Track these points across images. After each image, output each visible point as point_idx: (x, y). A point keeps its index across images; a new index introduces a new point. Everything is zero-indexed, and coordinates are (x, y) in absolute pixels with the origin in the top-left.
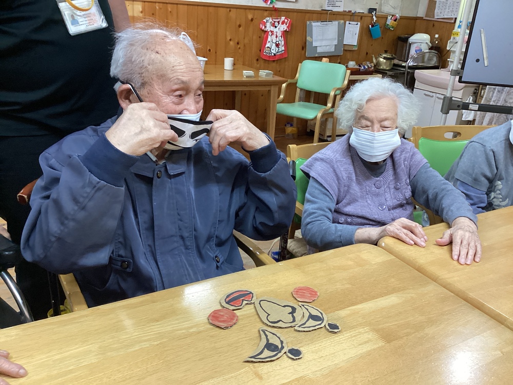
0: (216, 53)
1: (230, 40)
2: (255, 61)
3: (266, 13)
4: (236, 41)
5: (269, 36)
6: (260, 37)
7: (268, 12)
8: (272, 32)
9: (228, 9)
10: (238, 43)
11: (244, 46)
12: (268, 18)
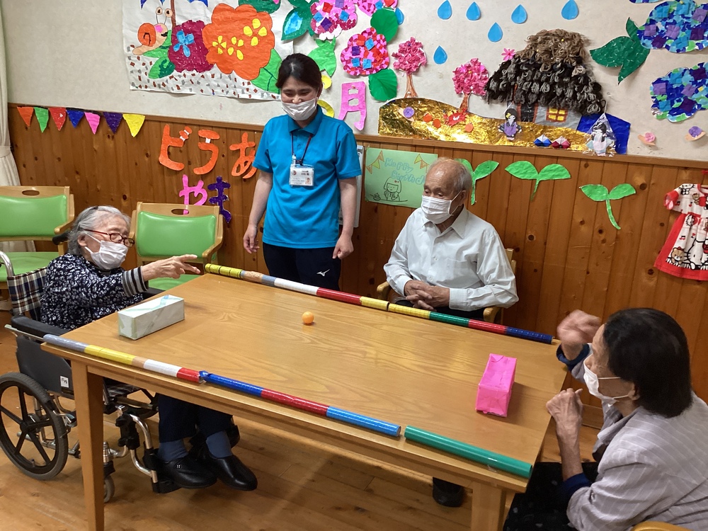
0: (545, 243)
1: (582, 223)
2: (644, 274)
3: (685, 175)
4: (597, 226)
5: (685, 225)
6: (662, 225)
7: (688, 172)
8: (694, 216)
9: (583, 163)
10: (601, 232)
11: (617, 237)
12: (689, 186)
